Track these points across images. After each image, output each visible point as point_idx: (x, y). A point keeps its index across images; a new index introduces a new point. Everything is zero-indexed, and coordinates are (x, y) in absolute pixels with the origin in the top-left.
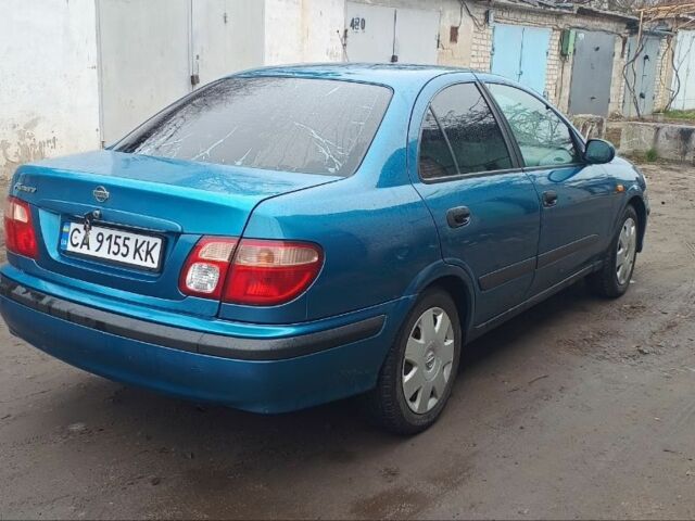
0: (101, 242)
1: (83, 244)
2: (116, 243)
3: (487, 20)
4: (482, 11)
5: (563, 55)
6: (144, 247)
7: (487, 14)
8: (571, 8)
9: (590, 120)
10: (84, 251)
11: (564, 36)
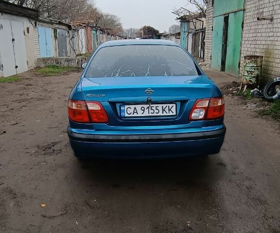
0: (144, 110)
1: (134, 112)
2: (151, 109)
3: (36, 25)
4: (34, 22)
5: (56, 37)
6: (167, 108)
7: (36, 23)
8: (56, 21)
9: (83, 58)
10: (135, 115)
11: (55, 31)
